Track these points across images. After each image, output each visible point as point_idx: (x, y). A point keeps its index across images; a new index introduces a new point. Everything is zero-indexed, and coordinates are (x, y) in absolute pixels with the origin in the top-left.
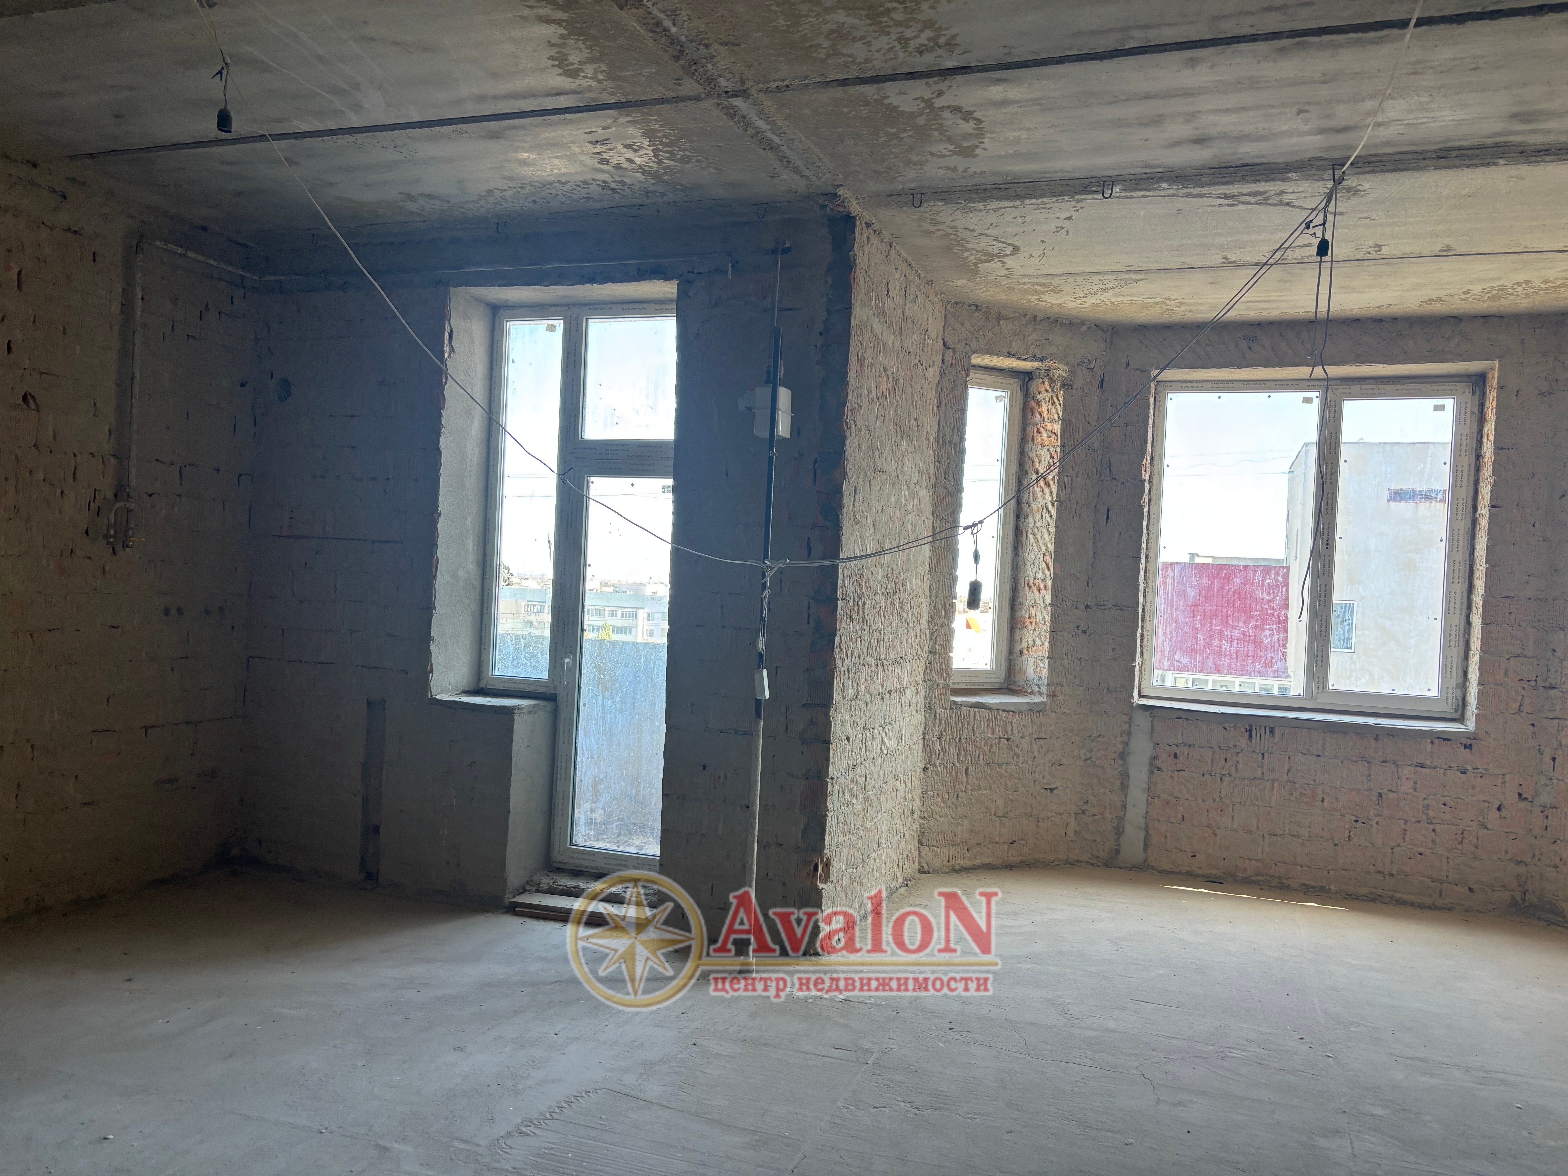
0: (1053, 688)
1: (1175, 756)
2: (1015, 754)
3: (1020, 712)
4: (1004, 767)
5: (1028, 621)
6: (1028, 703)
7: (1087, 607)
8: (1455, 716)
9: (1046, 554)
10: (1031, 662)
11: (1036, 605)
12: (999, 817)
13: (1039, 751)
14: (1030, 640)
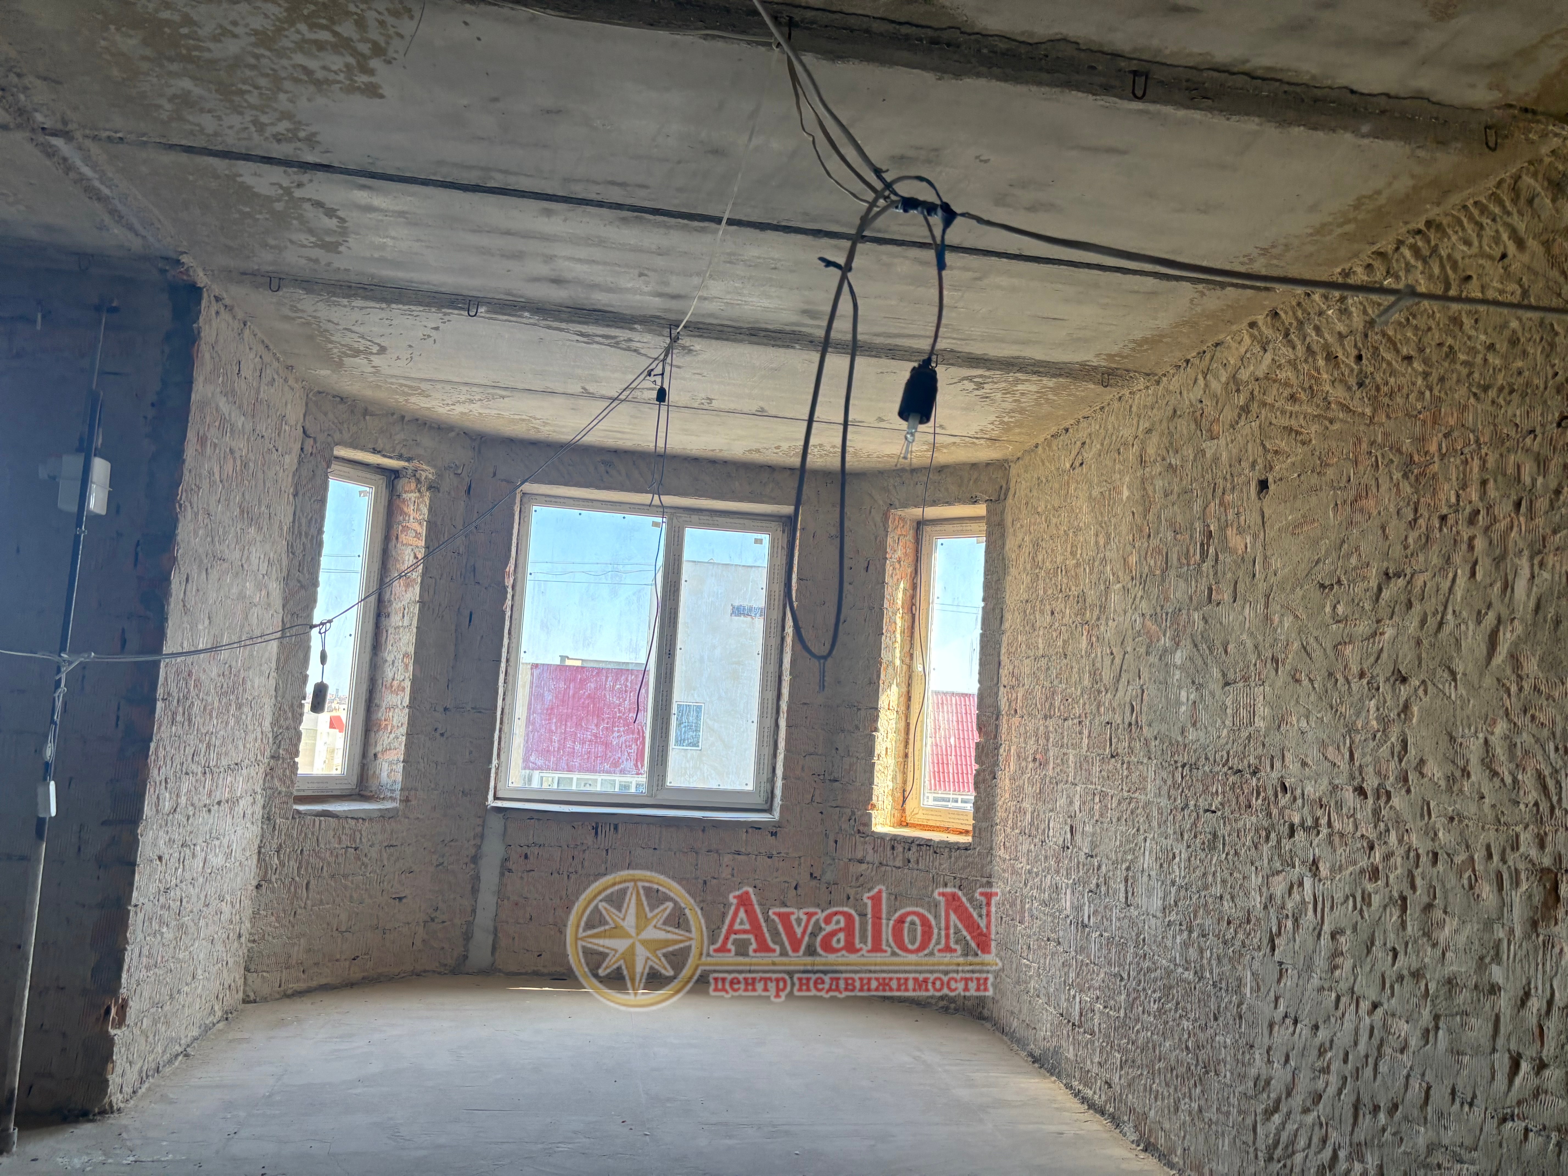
0: (406, 793)
1: (526, 857)
2: (363, 864)
3: (371, 819)
4: (350, 878)
5: (383, 724)
6: (380, 810)
7: (446, 709)
8: (766, 807)
9: (406, 655)
10: (385, 766)
11: (394, 707)
12: (342, 932)
13: (389, 859)
14: (386, 742)
